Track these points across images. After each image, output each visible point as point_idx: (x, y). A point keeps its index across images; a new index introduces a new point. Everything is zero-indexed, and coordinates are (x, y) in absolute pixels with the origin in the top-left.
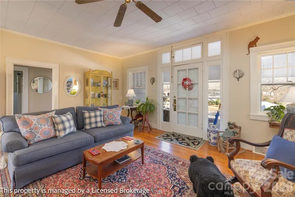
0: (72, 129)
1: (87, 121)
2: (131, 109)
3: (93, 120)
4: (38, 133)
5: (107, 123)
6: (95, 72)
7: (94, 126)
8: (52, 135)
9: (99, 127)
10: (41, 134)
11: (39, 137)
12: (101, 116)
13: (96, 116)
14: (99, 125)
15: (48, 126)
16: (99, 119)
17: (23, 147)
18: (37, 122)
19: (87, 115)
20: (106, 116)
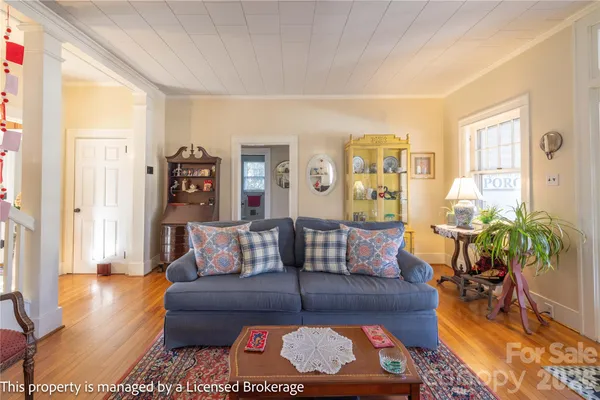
0: (271, 265)
1: (308, 252)
2: (460, 237)
3: (319, 252)
4: (210, 259)
5: (355, 266)
6: (361, 142)
7: (320, 266)
8: (234, 268)
9: (334, 274)
10: (214, 262)
11: (211, 267)
12: (339, 245)
13: (326, 245)
14: (333, 267)
15: (229, 250)
16: (332, 252)
17: (186, 279)
18: (212, 239)
19: (309, 238)
20: (352, 249)
